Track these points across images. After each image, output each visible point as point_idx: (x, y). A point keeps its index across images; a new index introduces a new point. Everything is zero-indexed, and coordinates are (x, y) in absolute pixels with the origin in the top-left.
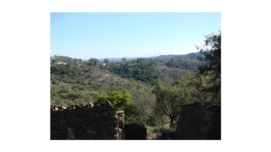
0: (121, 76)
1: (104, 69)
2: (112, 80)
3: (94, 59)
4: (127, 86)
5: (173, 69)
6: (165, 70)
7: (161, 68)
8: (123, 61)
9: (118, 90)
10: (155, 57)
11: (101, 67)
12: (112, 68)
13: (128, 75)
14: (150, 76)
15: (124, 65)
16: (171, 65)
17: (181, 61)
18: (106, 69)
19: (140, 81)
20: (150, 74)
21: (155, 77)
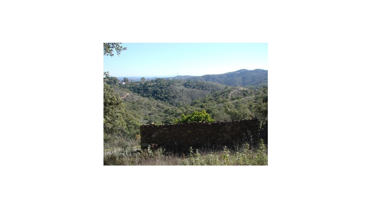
0: (141, 95)
1: (124, 88)
2: (132, 99)
3: (114, 77)
4: (147, 105)
5: (190, 90)
6: (183, 90)
7: (179, 88)
8: (142, 80)
9: (140, 108)
10: (172, 78)
11: (121, 86)
12: (132, 87)
13: (148, 94)
14: (169, 96)
15: (144, 85)
16: (188, 85)
17: (197, 82)
18: (126, 88)
19: (159, 101)
20: (169, 93)
21: (174, 97)
